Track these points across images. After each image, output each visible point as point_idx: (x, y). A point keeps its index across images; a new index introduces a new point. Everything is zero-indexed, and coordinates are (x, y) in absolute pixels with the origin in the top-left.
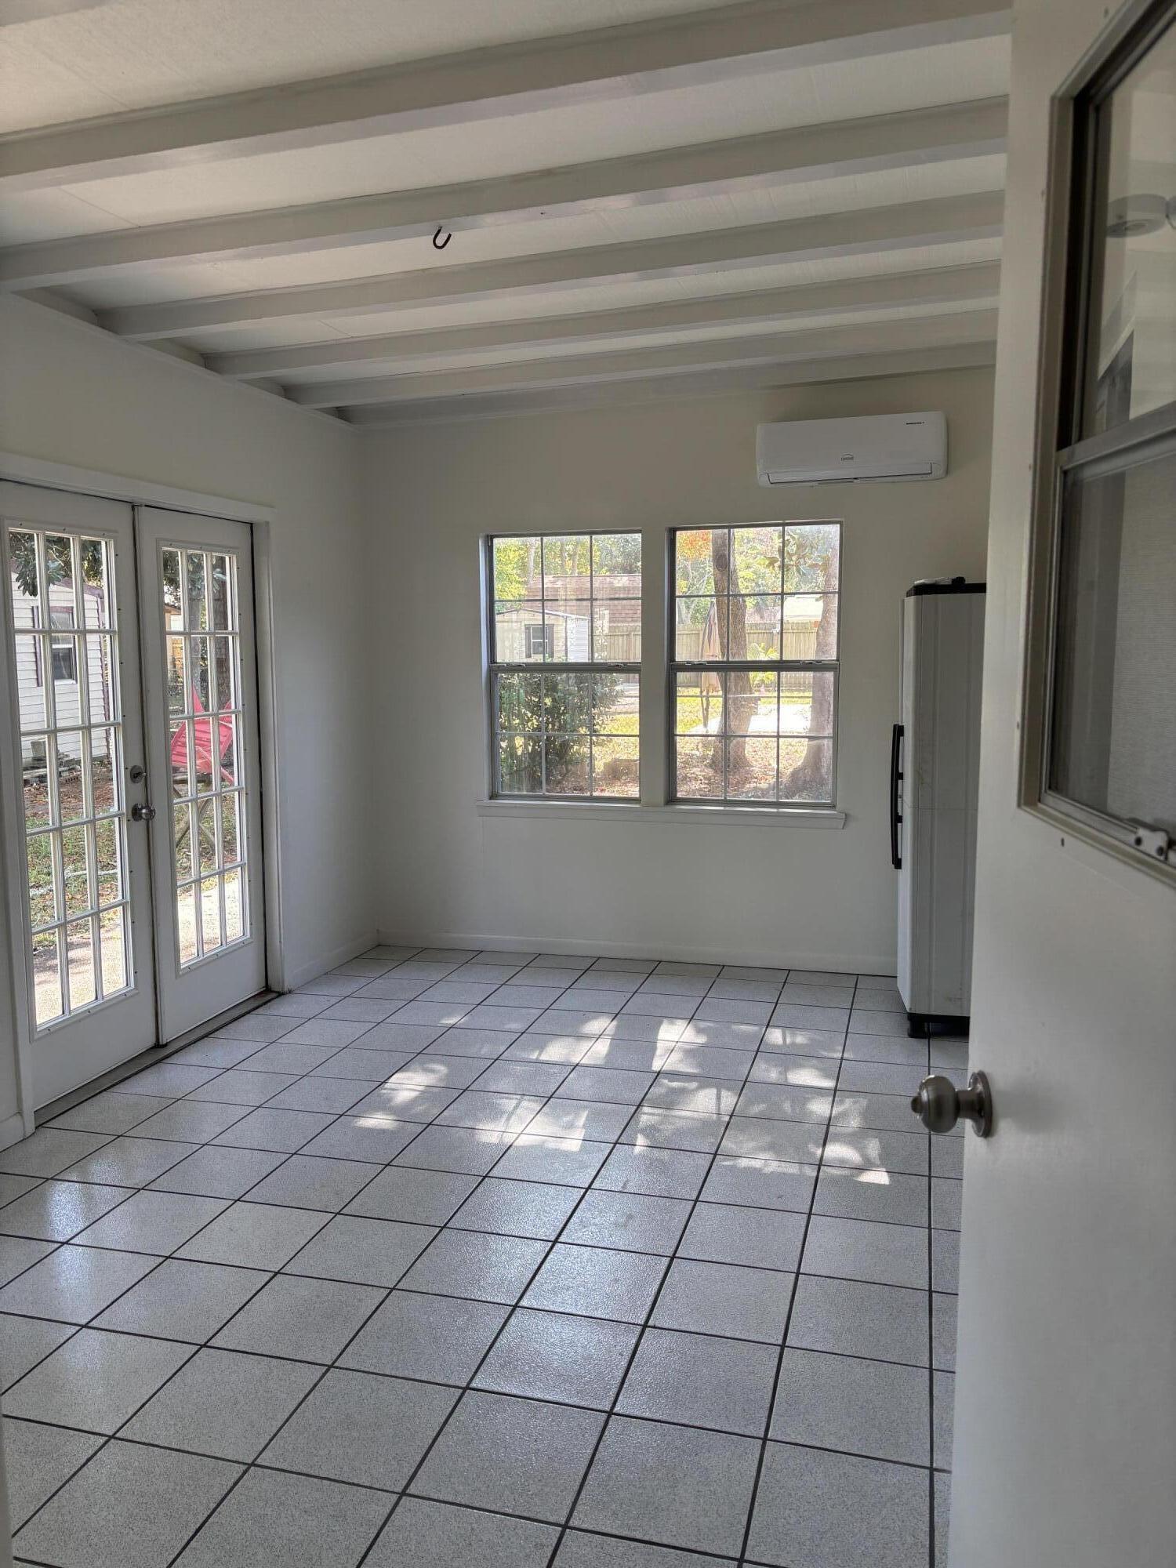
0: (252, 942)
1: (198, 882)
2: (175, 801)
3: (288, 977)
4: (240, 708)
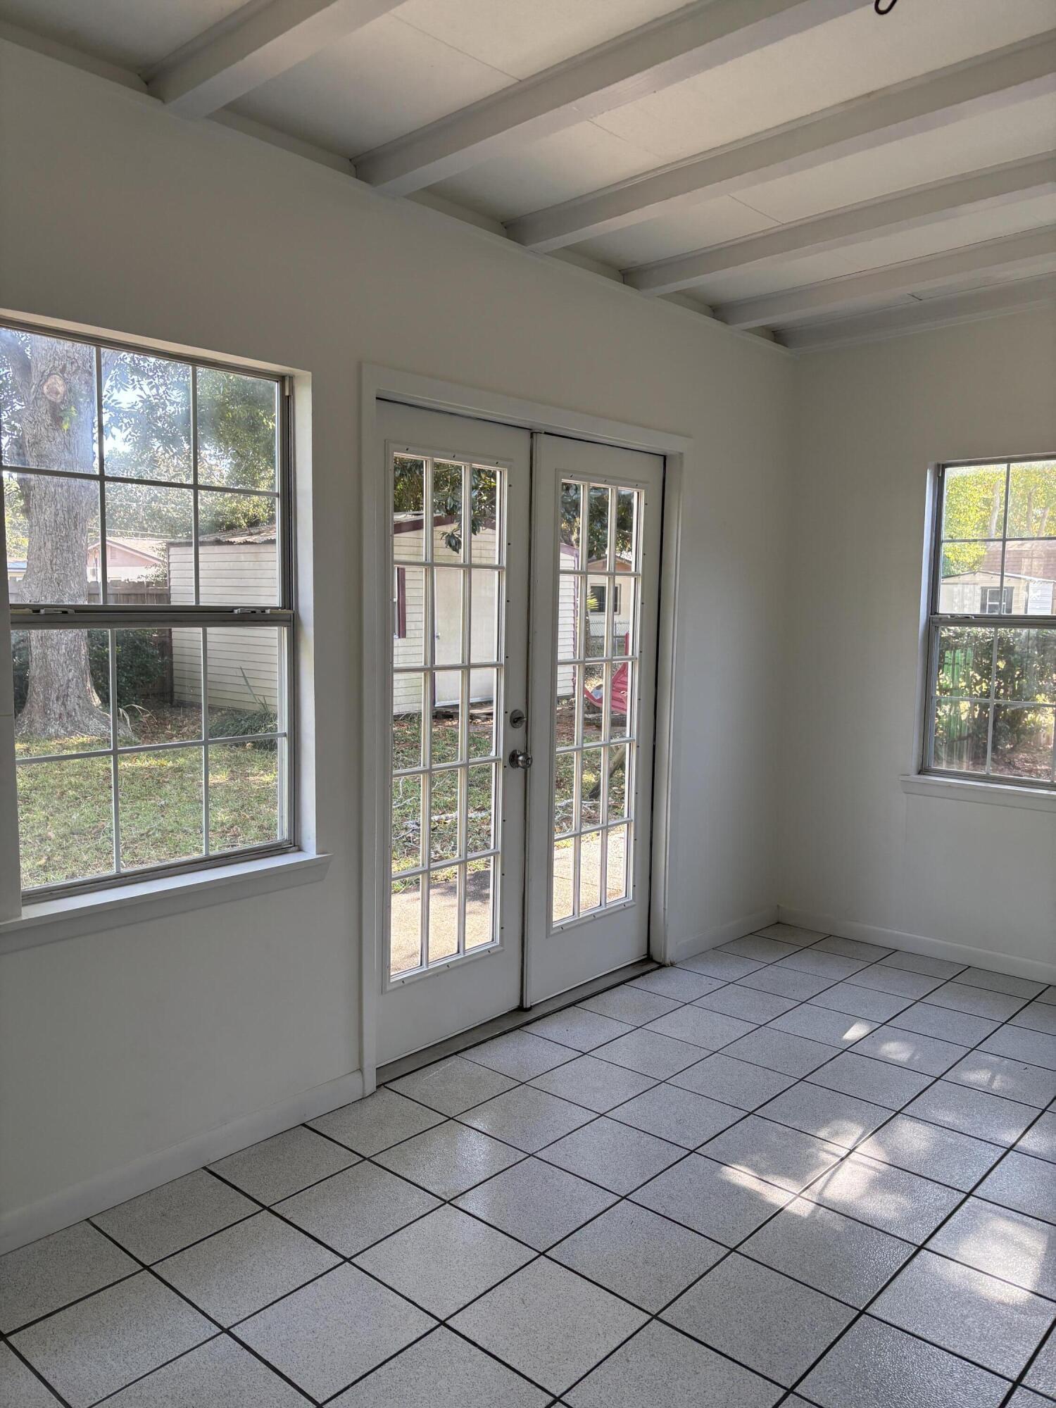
0: (634, 906)
1: (578, 836)
2: (558, 749)
3: (671, 948)
4: (637, 655)
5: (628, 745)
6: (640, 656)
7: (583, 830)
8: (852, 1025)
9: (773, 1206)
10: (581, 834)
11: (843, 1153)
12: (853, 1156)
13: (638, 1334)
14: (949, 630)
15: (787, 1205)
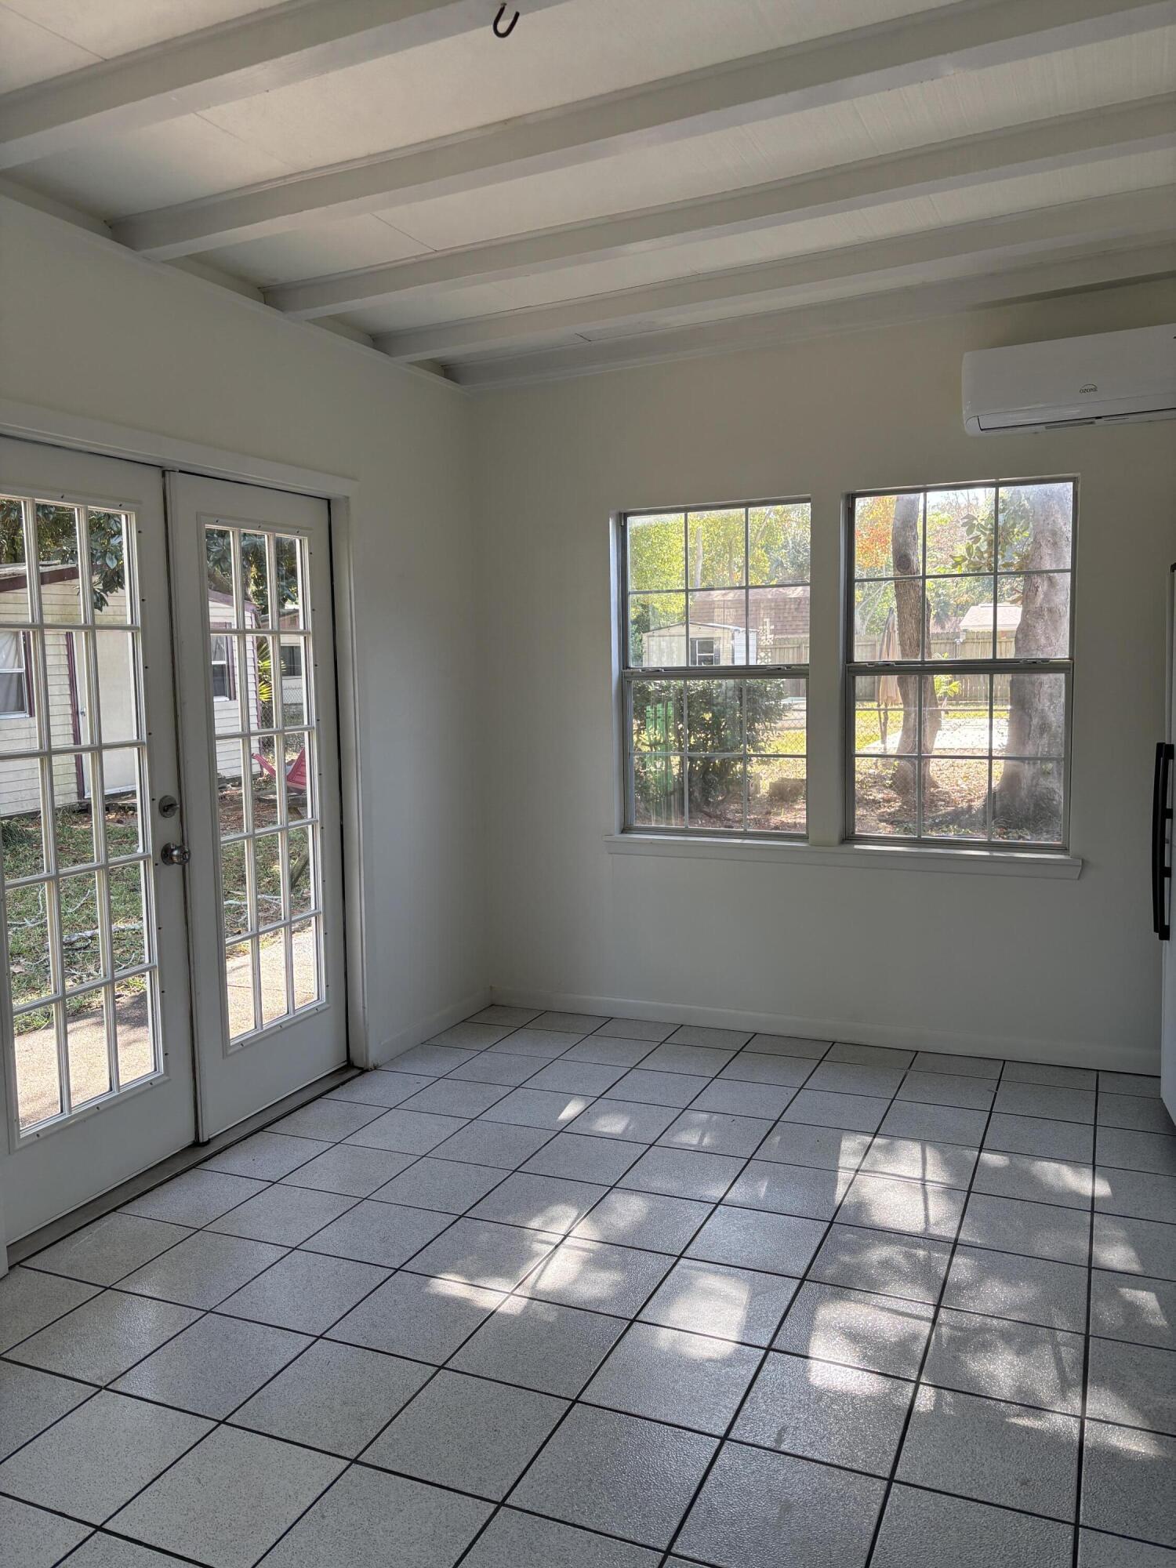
0: (328, 1008)
1: (255, 937)
2: (223, 839)
3: (373, 1050)
4: (314, 724)
5: (310, 827)
6: (318, 725)
7: (260, 930)
8: (566, 1105)
9: (484, 1310)
10: (258, 934)
11: (557, 1239)
12: (568, 1241)
13: (335, 1485)
14: (655, 684)
15: (499, 1306)
